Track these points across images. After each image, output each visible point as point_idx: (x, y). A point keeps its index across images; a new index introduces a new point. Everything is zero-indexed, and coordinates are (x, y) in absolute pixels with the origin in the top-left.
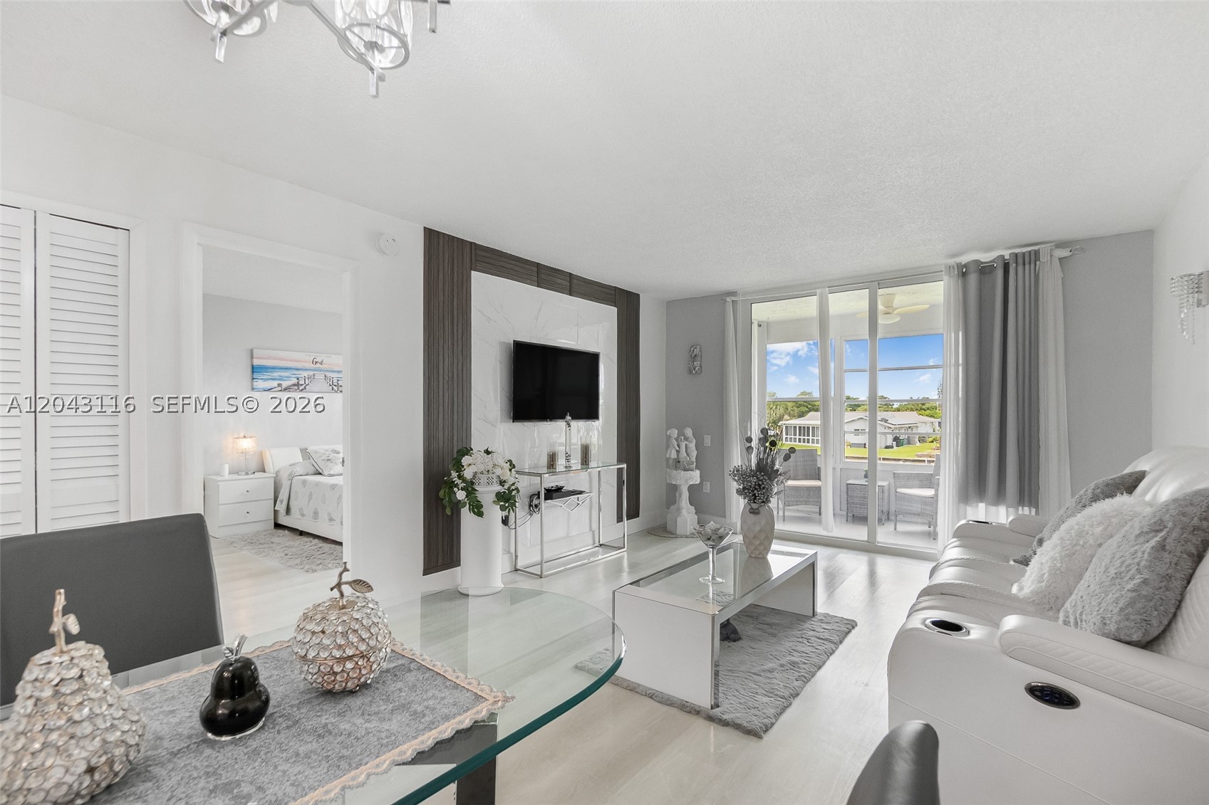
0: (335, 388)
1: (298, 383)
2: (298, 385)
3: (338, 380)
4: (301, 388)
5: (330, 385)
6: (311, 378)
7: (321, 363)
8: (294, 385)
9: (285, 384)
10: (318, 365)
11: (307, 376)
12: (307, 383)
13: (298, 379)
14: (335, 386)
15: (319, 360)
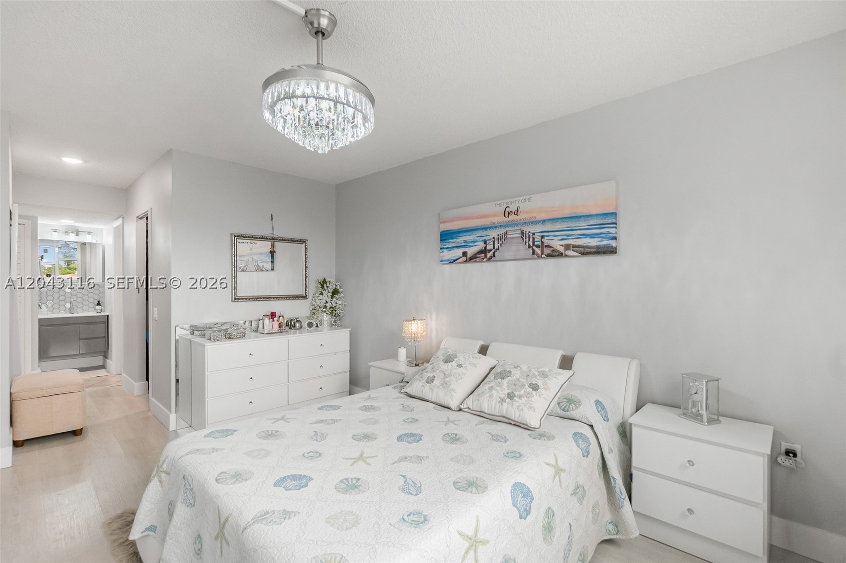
0: (538, 251)
1: (485, 248)
2: (485, 251)
3: (542, 237)
4: (489, 255)
5: (529, 247)
6: (502, 238)
7: (517, 213)
8: (480, 252)
9: (471, 252)
10: (512, 217)
11: (496, 237)
12: (496, 247)
13: (485, 243)
14: (538, 246)
15: (513, 208)
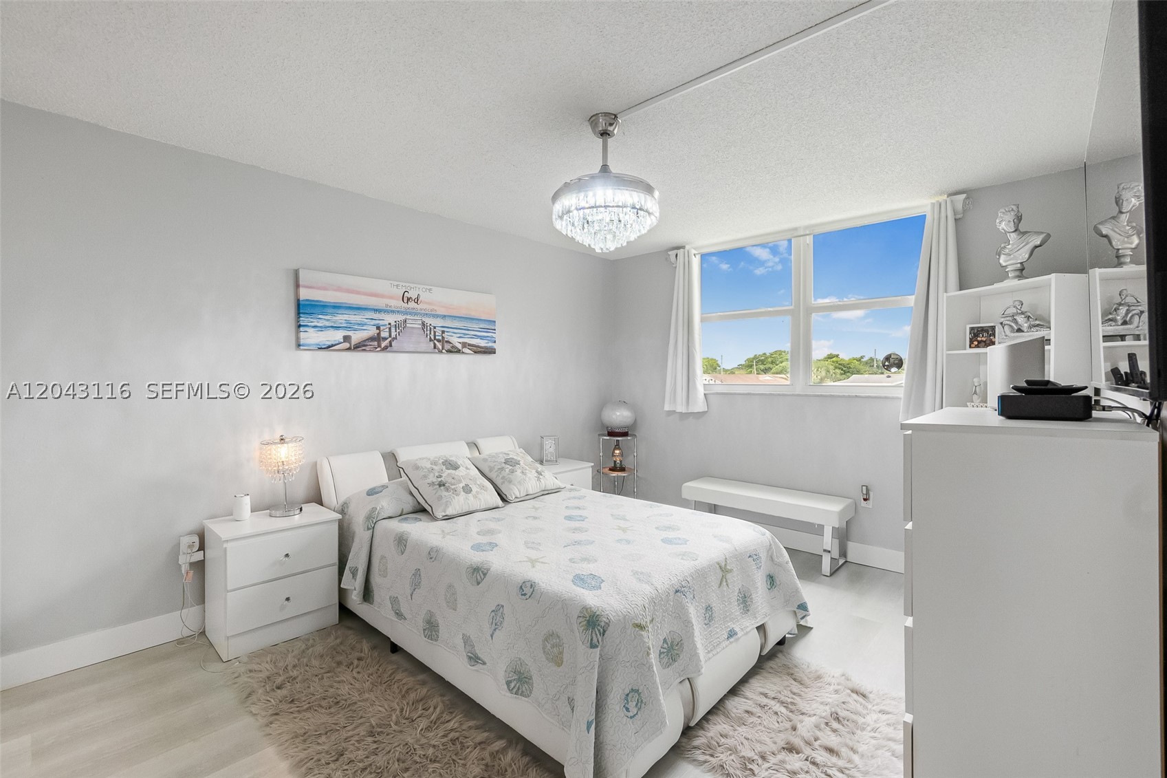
0: (439, 345)
1: (379, 334)
2: (377, 338)
3: (443, 332)
4: (384, 344)
5: (431, 340)
6: (401, 326)
7: (417, 301)
8: (372, 339)
9: (357, 337)
10: (412, 305)
11: (393, 323)
12: (393, 334)
13: (378, 328)
14: (439, 341)
15: (413, 294)
